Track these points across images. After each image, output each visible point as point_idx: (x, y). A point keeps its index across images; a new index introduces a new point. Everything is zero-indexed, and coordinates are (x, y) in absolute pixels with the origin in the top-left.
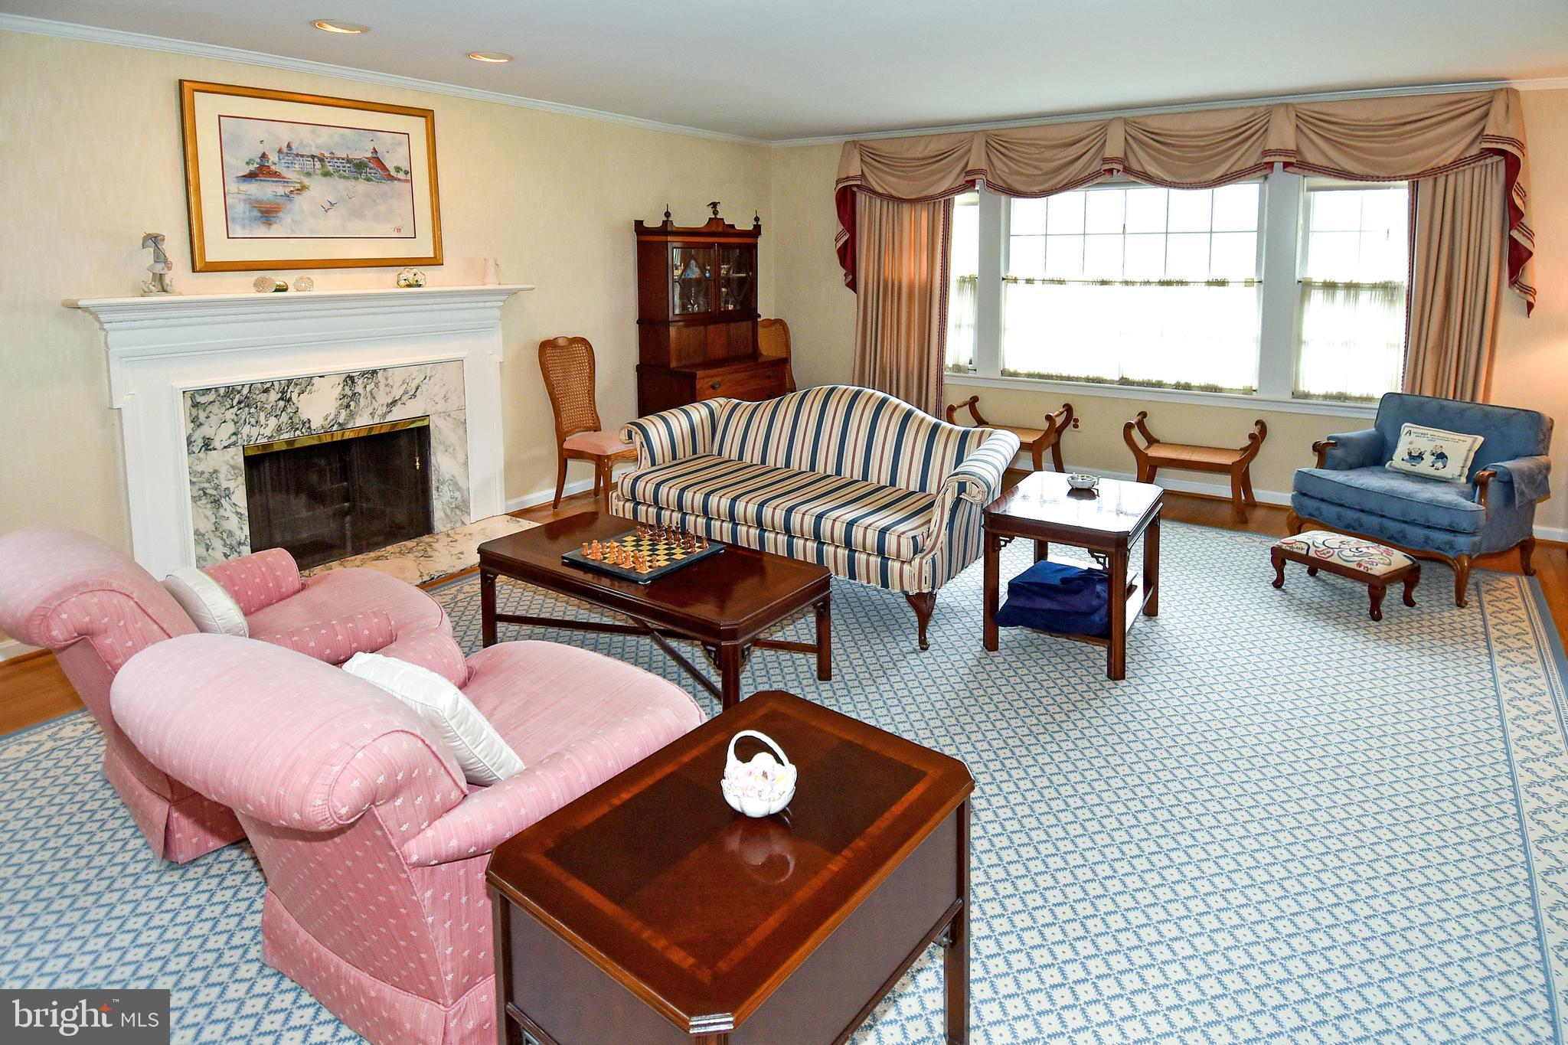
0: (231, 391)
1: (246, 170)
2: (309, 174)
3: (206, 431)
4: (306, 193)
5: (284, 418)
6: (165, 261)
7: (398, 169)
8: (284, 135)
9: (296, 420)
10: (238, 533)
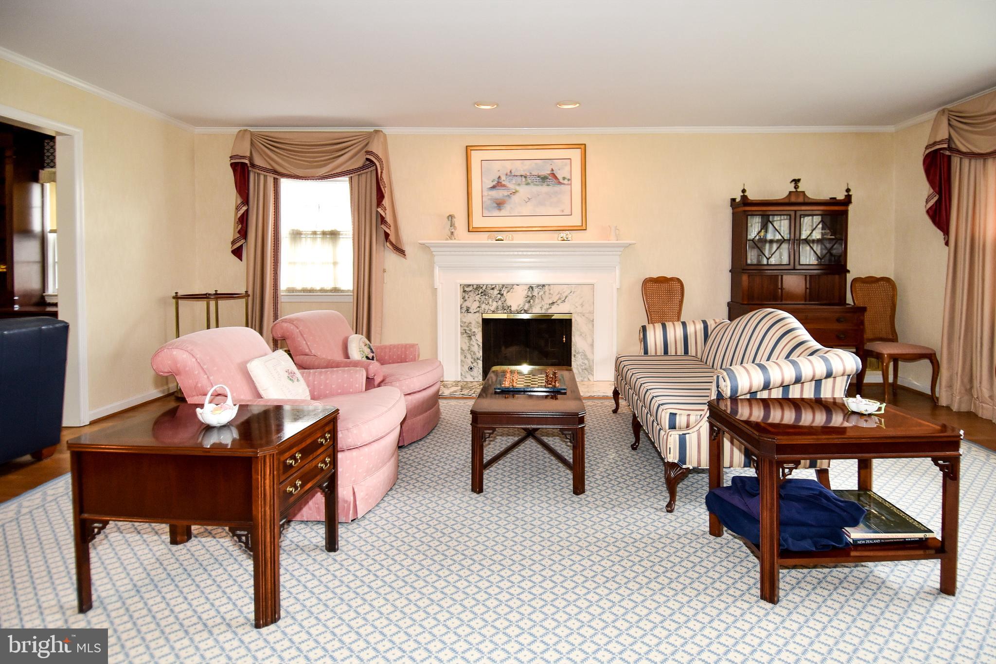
0: (478, 287)
1: (491, 185)
2: (519, 185)
3: (467, 304)
4: (517, 194)
5: (500, 303)
6: (455, 227)
7: (564, 178)
8: (509, 166)
9: (505, 305)
10: (477, 353)
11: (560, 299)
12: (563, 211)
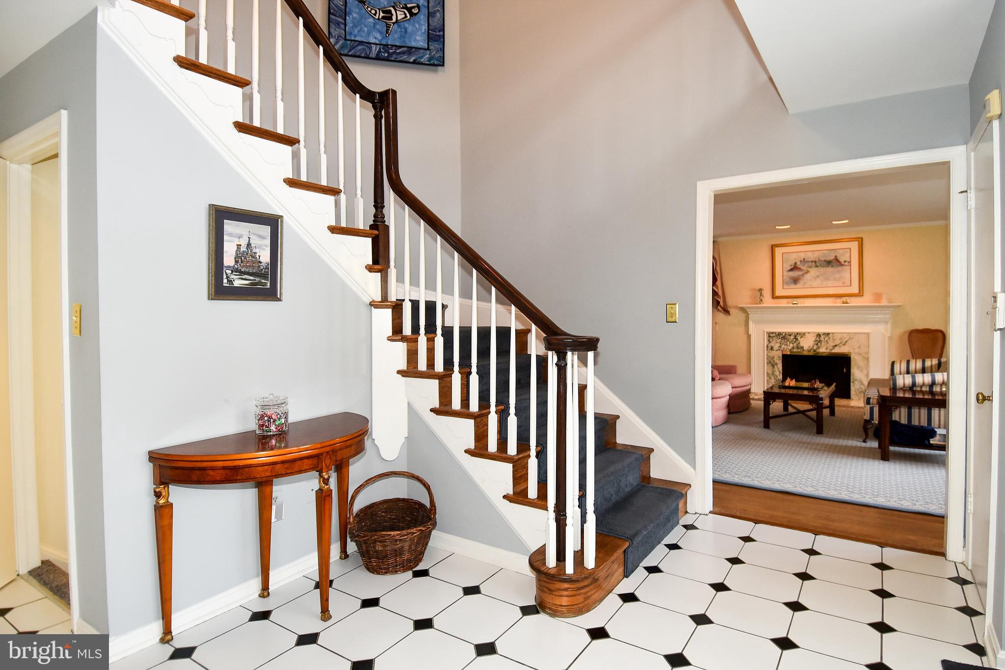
0: (780, 334)
1: (790, 268)
2: (810, 267)
3: (772, 344)
4: (809, 274)
5: (795, 344)
6: (763, 296)
7: (845, 262)
8: (802, 256)
9: (799, 346)
10: (779, 377)
11: (841, 343)
12: (844, 283)
